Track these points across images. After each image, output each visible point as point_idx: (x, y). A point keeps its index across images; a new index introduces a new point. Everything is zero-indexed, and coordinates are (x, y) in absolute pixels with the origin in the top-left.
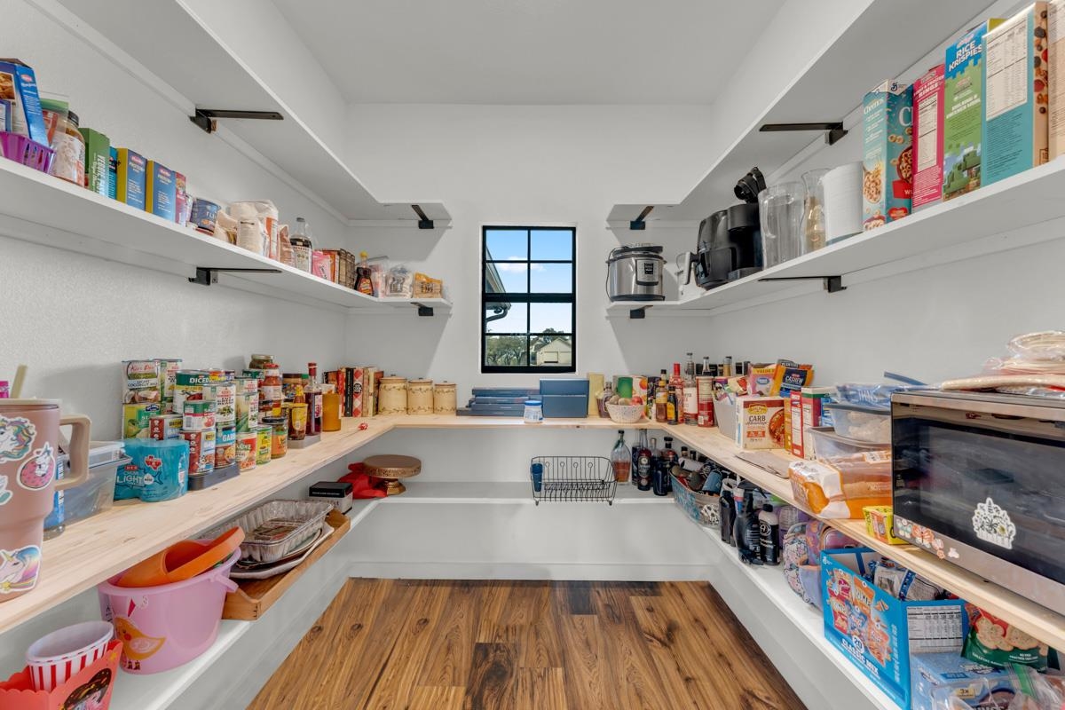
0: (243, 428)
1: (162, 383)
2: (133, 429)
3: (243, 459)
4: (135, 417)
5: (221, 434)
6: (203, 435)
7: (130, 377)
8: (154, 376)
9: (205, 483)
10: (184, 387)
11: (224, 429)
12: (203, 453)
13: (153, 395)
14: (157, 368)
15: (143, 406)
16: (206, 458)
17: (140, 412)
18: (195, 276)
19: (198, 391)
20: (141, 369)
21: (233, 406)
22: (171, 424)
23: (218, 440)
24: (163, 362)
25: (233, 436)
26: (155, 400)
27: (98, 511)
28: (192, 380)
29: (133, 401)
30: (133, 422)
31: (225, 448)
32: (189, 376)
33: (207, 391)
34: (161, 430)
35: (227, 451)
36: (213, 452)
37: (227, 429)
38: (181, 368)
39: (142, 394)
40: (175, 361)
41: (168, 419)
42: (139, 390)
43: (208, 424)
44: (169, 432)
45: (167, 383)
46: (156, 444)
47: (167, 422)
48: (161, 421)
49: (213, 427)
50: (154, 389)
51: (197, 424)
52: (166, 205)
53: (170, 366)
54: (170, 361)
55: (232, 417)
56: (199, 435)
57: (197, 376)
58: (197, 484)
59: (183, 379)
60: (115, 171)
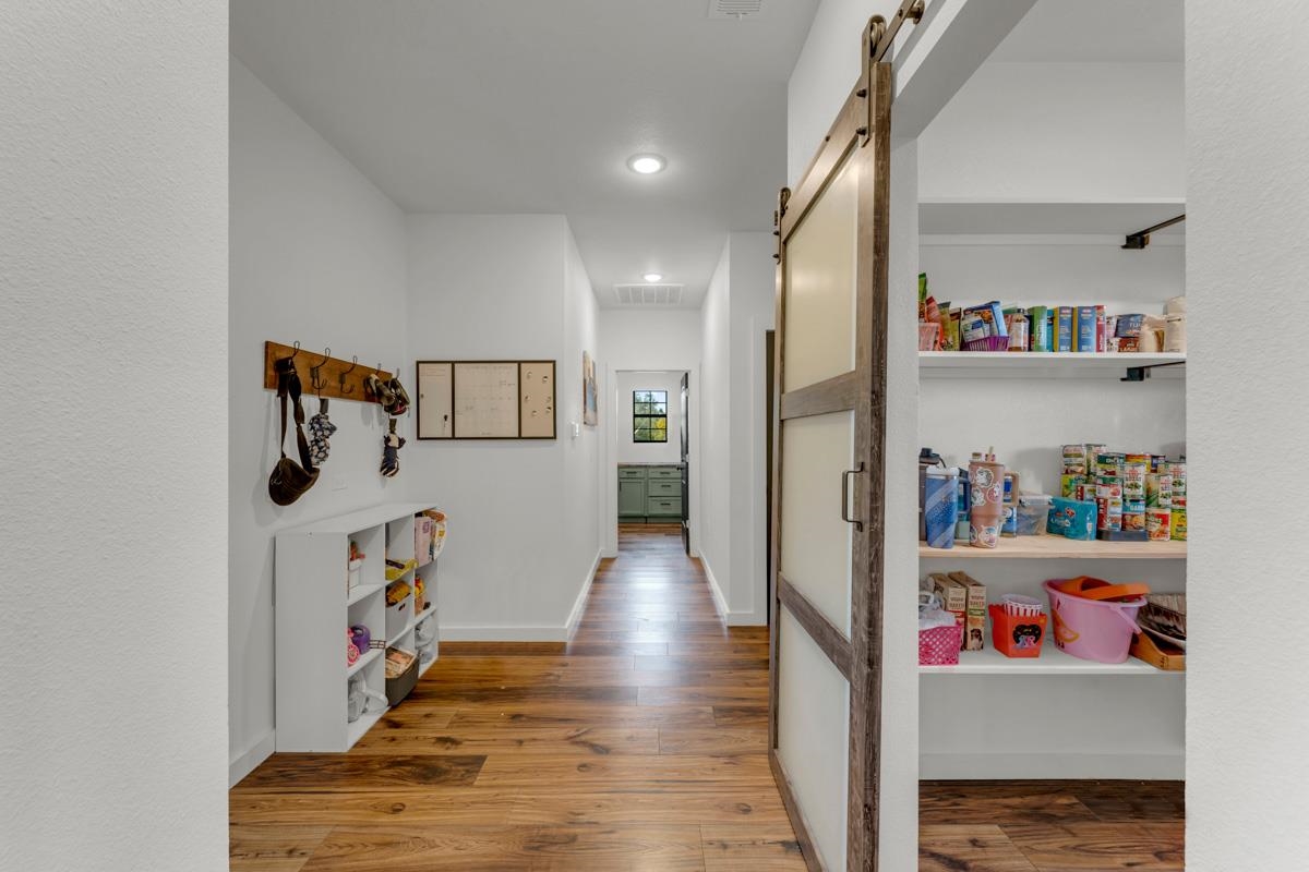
0: (1154, 503)
1: (1089, 461)
2: (1067, 492)
3: (1154, 530)
4: (1068, 484)
5: (1128, 504)
6: (1110, 501)
7: (1065, 456)
8: (1080, 456)
9: (1111, 537)
10: (1102, 465)
11: (1131, 501)
12: (1109, 515)
13: (1080, 469)
14: (1084, 451)
15: (1073, 476)
16: (1112, 519)
17: (1071, 481)
18: (1125, 376)
19: (1113, 469)
20: (1072, 451)
21: (1140, 483)
22: (1089, 490)
23: (1125, 508)
24: (1089, 446)
25: (1141, 507)
26: (1082, 473)
27: (1037, 534)
28: (1108, 461)
29: (1067, 472)
30: (1067, 487)
31: (1133, 516)
32: (1107, 457)
33: (1117, 469)
34: (1082, 494)
35: (1135, 519)
36: (1120, 516)
37: (1135, 501)
38: (1104, 451)
39: (1073, 468)
40: (1100, 446)
41: (1087, 487)
42: (1071, 465)
43: (1114, 494)
44: (1088, 496)
45: (1093, 462)
46: (1080, 502)
47: (1086, 489)
48: (1082, 488)
49: (1119, 497)
50: (1081, 465)
51: (1105, 492)
52: (1088, 334)
53: (1095, 449)
54: (1096, 446)
55: (1140, 492)
56: (1106, 501)
57: (1112, 458)
58: (1104, 536)
59: (1102, 459)
60: (1052, 324)
